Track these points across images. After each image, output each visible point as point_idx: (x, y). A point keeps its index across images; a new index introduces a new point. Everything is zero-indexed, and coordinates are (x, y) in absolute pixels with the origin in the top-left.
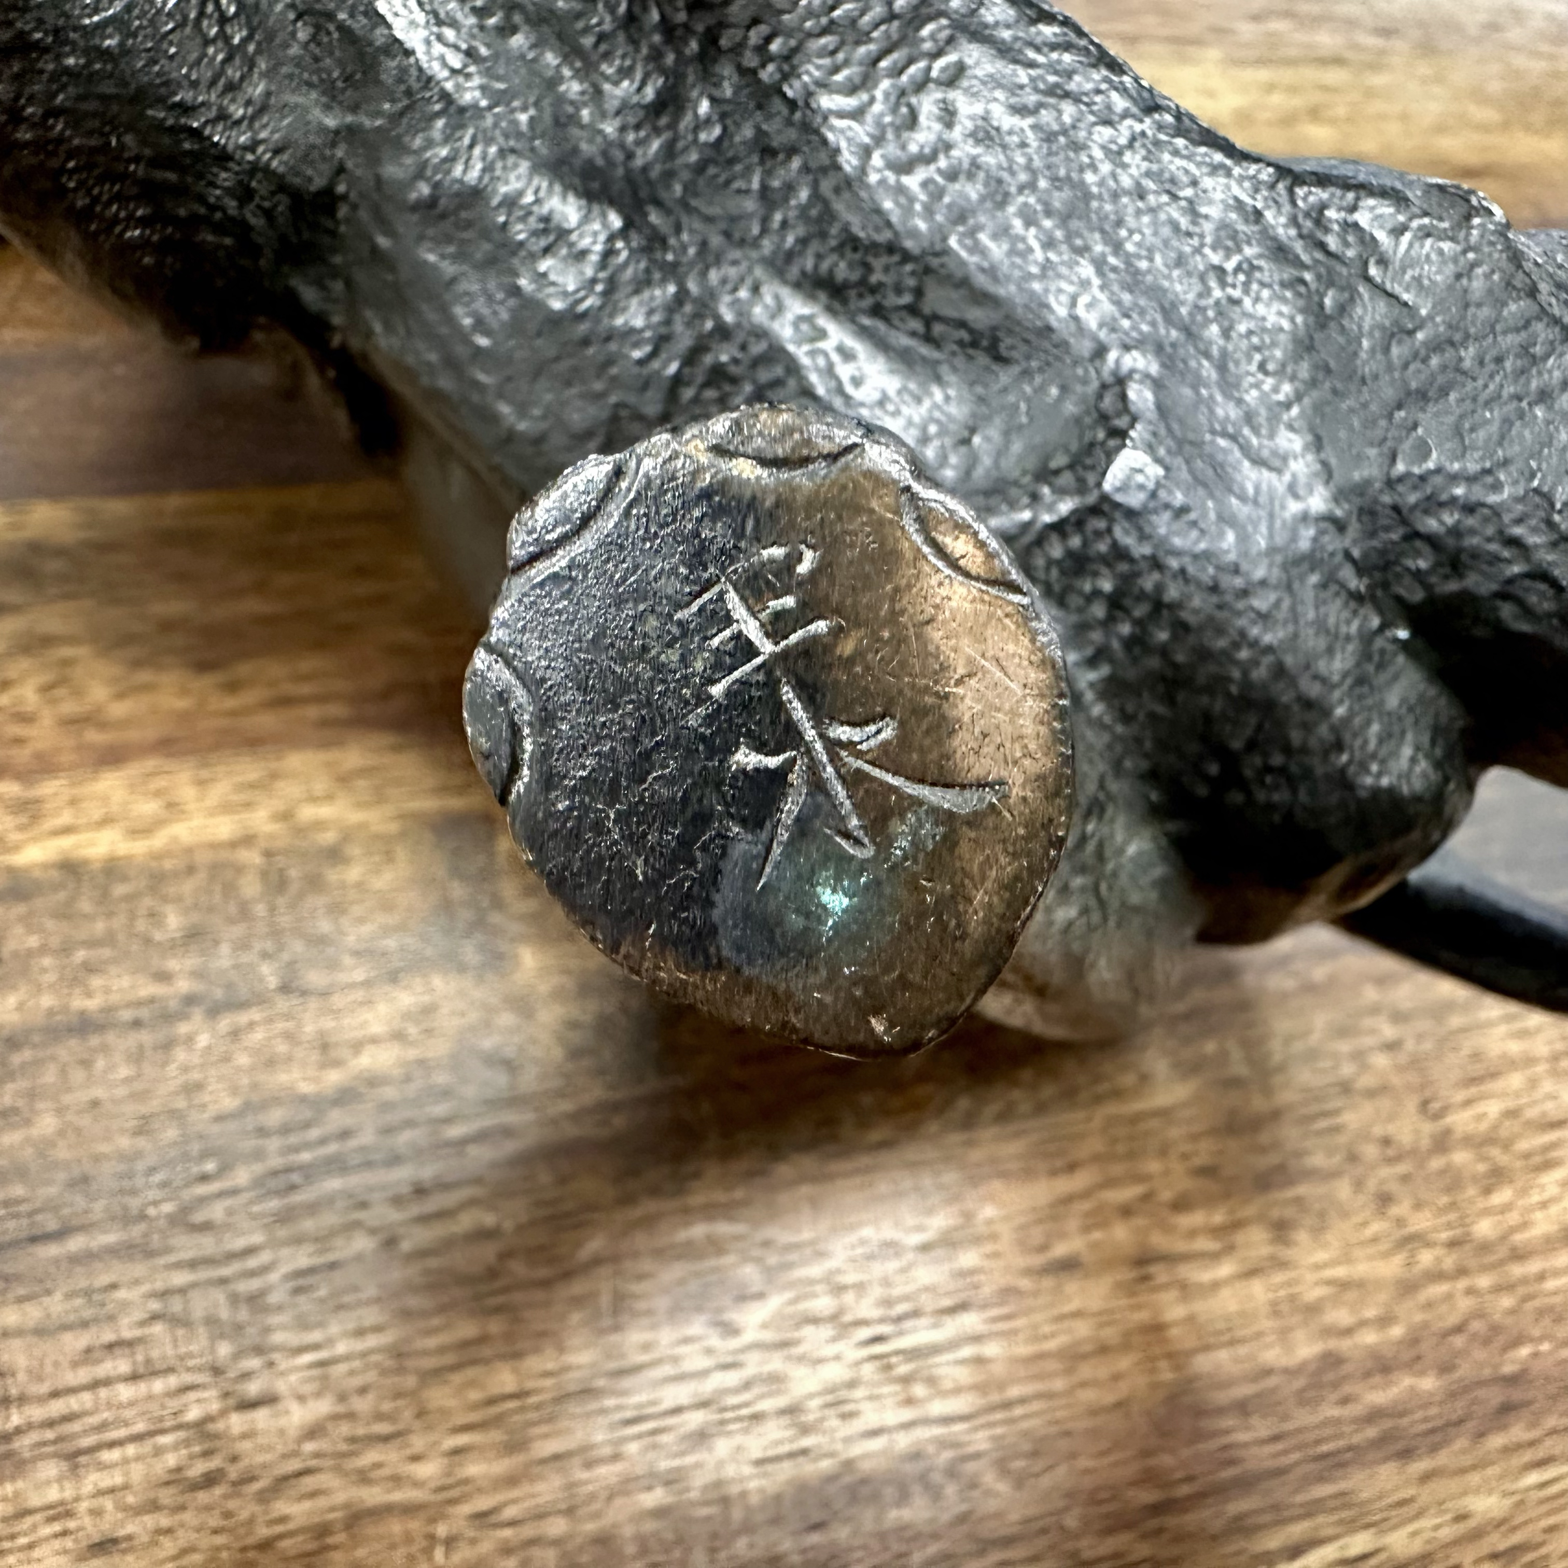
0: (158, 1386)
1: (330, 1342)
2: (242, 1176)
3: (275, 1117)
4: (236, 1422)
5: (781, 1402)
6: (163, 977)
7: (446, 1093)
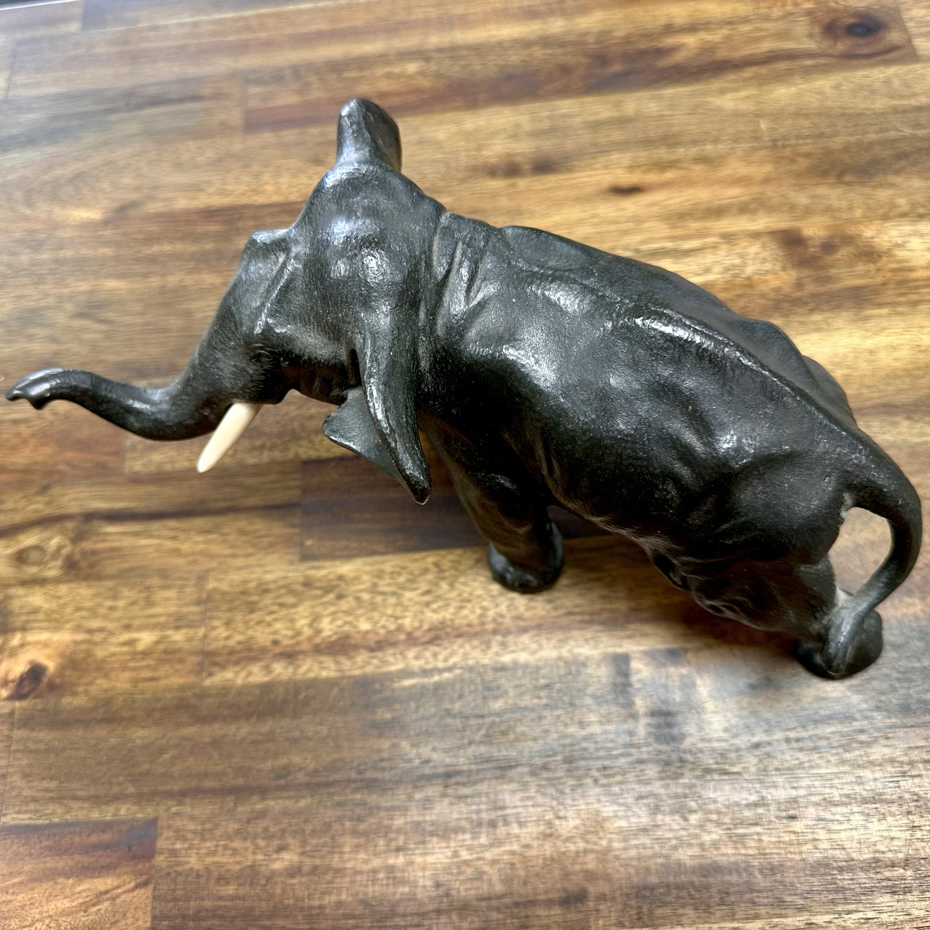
0: (539, 809)
1: (579, 805)
2: (559, 758)
3: (568, 741)
4: (557, 822)
5: (698, 841)
6: (539, 698)
7: (612, 741)
